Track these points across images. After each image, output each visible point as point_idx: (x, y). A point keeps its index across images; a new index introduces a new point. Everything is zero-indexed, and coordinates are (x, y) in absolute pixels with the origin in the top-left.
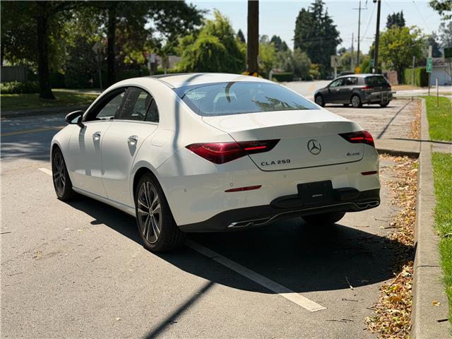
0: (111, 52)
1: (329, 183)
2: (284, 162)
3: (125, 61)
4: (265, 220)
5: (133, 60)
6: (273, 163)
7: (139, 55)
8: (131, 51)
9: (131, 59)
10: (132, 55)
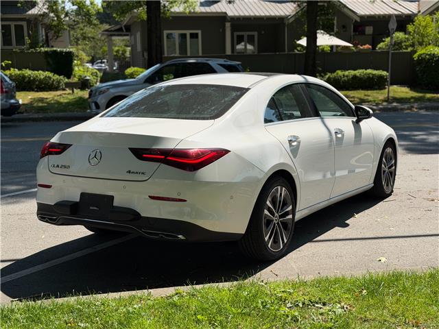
2: (65, 167)
6: (57, 166)
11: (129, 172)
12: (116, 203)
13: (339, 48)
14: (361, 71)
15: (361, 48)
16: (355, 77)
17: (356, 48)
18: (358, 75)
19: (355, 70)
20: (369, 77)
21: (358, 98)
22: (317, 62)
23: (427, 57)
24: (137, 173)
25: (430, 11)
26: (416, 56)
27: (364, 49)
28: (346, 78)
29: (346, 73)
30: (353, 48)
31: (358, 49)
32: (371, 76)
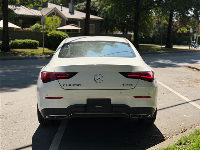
0: (169, 28)
1: (109, 100)
2: (77, 85)
3: (178, 32)
4: (65, 117)
5: (182, 31)
6: (70, 85)
7: (185, 29)
8: (181, 27)
9: (181, 31)
10: (181, 29)
11: (123, 85)
12: (112, 102)
13: (14, 29)
14: (26, 40)
15: (25, 29)
16: (24, 43)
17: (22, 29)
18: (26, 42)
19: (23, 39)
20: (31, 43)
21: (29, 52)
22: (9, 35)
23: (54, 35)
24: (128, 85)
25: (48, 15)
26: (48, 35)
27: (26, 30)
28: (20, 43)
29: (20, 41)
30: (21, 29)
31: (23, 30)
32: (32, 43)
